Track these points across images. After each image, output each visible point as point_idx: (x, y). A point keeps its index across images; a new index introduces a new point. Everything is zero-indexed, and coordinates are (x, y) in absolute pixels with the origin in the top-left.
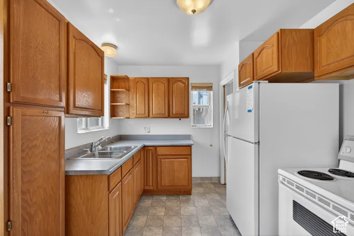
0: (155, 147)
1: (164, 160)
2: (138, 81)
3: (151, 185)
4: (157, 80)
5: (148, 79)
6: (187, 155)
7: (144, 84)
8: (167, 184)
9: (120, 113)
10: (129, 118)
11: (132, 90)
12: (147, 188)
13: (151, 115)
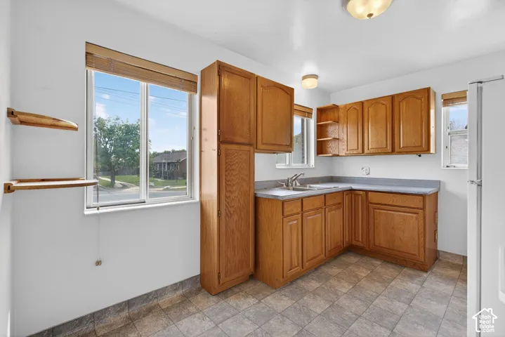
0: (367, 192)
1: (378, 211)
2: (349, 108)
3: (360, 240)
4: (375, 102)
5: (362, 103)
6: (418, 208)
7: (357, 110)
8: (383, 245)
9: (329, 150)
10: (338, 155)
11: (342, 120)
12: (354, 242)
13: (366, 151)
